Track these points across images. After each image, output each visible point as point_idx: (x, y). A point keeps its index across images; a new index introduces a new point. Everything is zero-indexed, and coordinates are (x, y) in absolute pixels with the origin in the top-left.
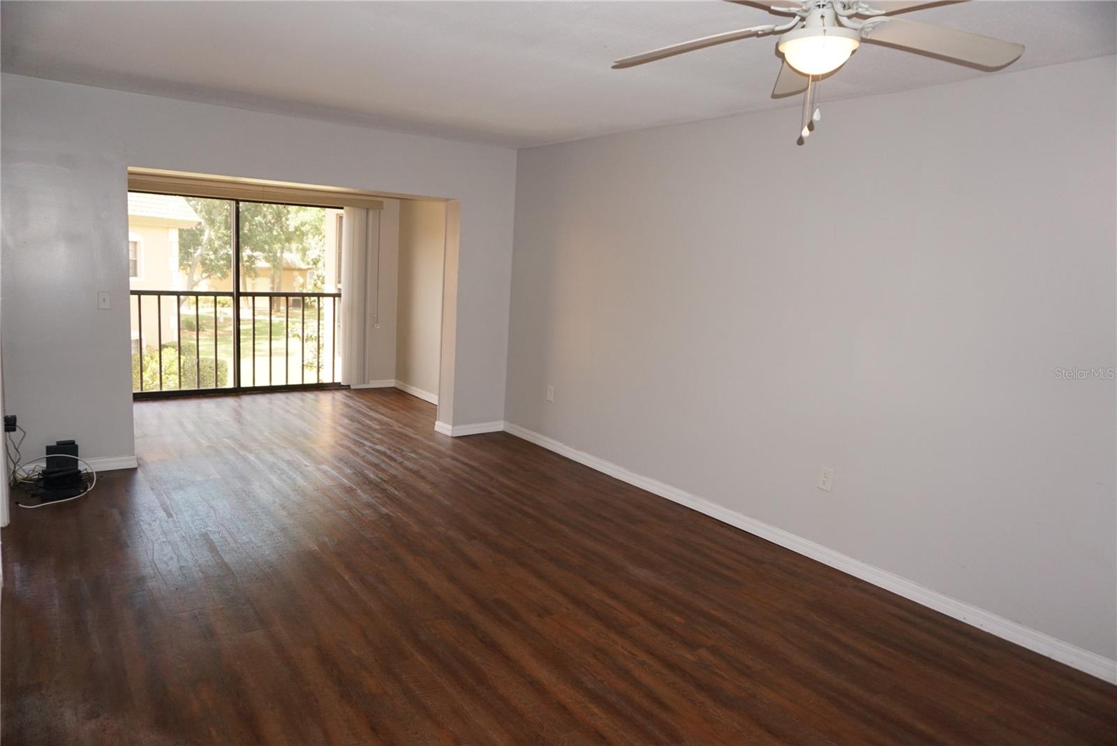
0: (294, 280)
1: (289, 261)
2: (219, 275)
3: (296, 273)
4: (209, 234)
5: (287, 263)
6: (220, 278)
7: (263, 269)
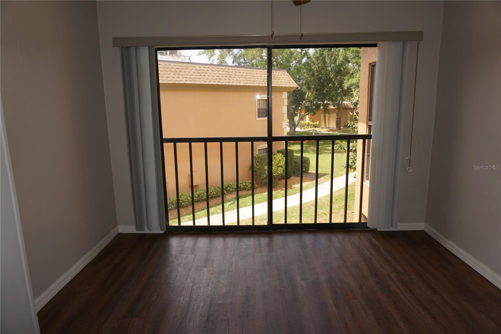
0: (348, 114)
1: (346, 105)
2: (312, 114)
3: (349, 111)
4: (308, 94)
5: (345, 106)
6: (313, 115)
7: (332, 109)
